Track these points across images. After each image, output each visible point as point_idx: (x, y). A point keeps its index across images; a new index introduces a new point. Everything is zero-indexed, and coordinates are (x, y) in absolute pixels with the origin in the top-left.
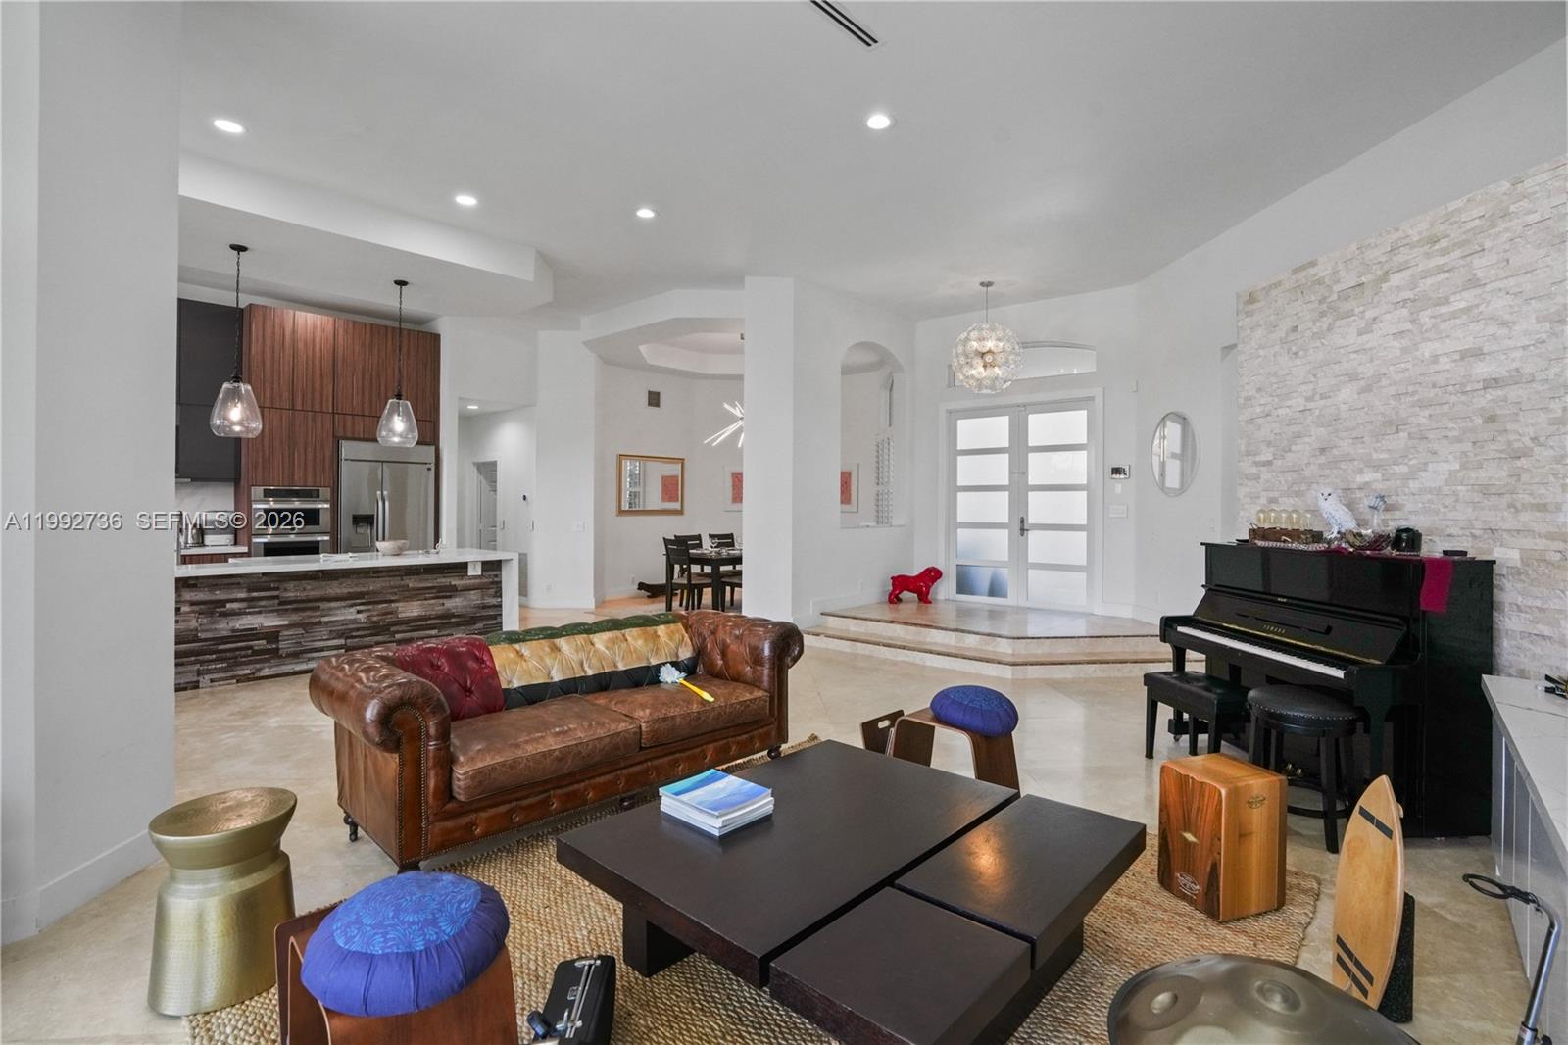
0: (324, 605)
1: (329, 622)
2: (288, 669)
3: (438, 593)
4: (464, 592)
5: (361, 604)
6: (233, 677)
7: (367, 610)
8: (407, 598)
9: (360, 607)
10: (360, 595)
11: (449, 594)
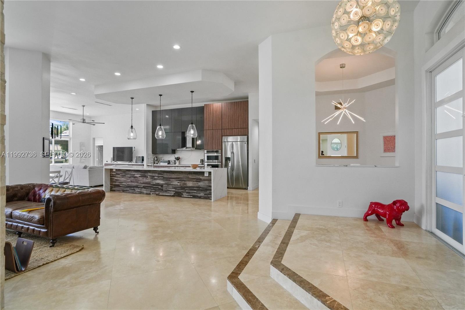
1: (172, 184)
2: (164, 194)
3: (197, 180)
4: (204, 181)
5: (179, 181)
6: (156, 194)
7: (180, 182)
8: (189, 181)
9: (179, 182)
10: (179, 178)
11: (199, 181)
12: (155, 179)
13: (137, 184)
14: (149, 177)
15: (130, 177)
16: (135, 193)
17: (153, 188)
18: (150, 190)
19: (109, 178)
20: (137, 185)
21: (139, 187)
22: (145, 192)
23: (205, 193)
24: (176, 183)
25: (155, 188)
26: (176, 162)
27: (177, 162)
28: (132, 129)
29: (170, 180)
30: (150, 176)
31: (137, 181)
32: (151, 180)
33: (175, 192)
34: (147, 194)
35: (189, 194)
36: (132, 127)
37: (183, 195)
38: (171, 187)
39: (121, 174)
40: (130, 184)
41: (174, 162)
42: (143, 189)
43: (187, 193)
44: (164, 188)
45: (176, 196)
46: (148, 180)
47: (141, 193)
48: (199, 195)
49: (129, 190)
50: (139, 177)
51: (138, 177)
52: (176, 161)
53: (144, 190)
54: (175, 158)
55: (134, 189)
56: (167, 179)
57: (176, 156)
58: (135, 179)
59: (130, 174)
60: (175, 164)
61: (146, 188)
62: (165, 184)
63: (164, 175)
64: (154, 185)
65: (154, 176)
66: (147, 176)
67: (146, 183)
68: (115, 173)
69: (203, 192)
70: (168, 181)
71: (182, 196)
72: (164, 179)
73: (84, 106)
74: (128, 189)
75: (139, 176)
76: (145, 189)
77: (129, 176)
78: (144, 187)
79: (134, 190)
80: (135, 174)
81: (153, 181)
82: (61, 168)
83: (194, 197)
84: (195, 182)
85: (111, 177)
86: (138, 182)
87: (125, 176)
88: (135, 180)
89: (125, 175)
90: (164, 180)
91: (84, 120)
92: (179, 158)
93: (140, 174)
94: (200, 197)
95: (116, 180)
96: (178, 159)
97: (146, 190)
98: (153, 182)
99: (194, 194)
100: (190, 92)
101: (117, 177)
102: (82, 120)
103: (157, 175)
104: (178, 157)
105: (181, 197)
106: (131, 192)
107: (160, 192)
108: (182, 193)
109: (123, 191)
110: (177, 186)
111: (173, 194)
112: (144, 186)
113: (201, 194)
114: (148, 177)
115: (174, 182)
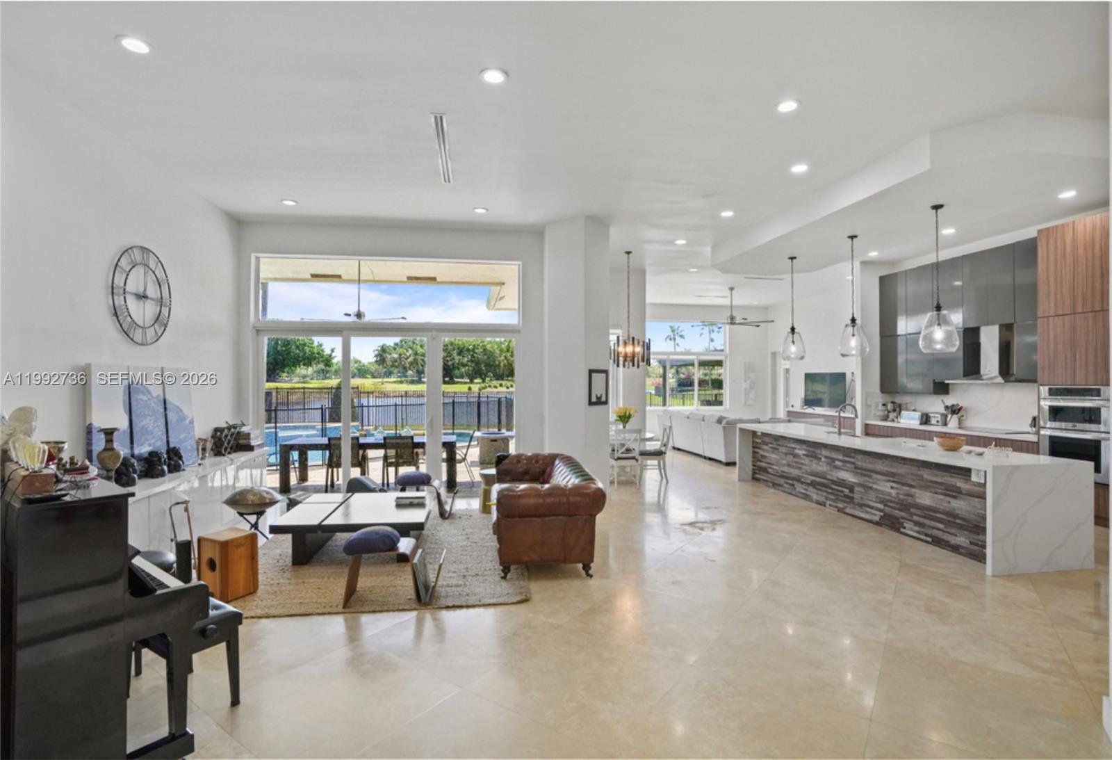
0: (875, 476)
1: (876, 489)
2: (857, 513)
3: (946, 489)
4: (968, 497)
5: (894, 482)
6: (837, 507)
7: (897, 488)
8: (921, 487)
9: (894, 485)
10: (893, 475)
11: (954, 494)
12: (836, 467)
13: (800, 474)
14: (823, 459)
15: (786, 454)
16: (795, 495)
17: (830, 491)
18: (825, 494)
19: (751, 449)
20: (799, 476)
21: (803, 480)
22: (815, 497)
23: (973, 539)
24: (885, 487)
25: (836, 493)
26: (948, 419)
27: (953, 421)
28: (793, 334)
29: (870, 477)
30: (826, 457)
31: (800, 466)
32: (828, 468)
33: (882, 514)
34: (818, 503)
35: (922, 530)
36: (793, 329)
37: (904, 528)
38: (872, 495)
39: (771, 443)
40: (786, 469)
41: (939, 419)
42: (811, 489)
43: (916, 523)
44: (856, 496)
45: (886, 525)
46: (821, 467)
47: (806, 497)
48: (954, 540)
49: (785, 485)
50: (804, 457)
51: (802, 456)
52: (949, 416)
53: (813, 492)
54: (947, 407)
55: (793, 485)
56: (864, 472)
57: (950, 400)
58: (795, 460)
59: (787, 446)
60: (945, 424)
61: (818, 487)
62: (860, 485)
63: (858, 460)
64: (834, 482)
65: (834, 460)
66: (820, 456)
67: (817, 473)
68: (760, 439)
69: (966, 533)
70: (867, 479)
71: (902, 530)
72: (857, 470)
73: (732, 289)
74: (782, 481)
75: (804, 455)
76: (815, 491)
77: (784, 450)
78: (813, 484)
79: (792, 487)
80: (795, 448)
81: (832, 471)
82: (688, 418)
83: (937, 542)
84: (941, 497)
85: (754, 447)
86: (800, 468)
87: (778, 449)
88: (796, 462)
89: (778, 447)
90: (857, 473)
91: (732, 318)
92: (960, 409)
93: (806, 450)
94: (955, 549)
95: (762, 456)
96: (955, 410)
97: (817, 494)
98: (831, 475)
99: (935, 532)
100: (930, 210)
101: (764, 450)
102: (729, 320)
103: (841, 457)
104: (953, 406)
105: (898, 530)
106: (787, 490)
107: (846, 505)
108: (902, 520)
109: (775, 485)
110: (888, 498)
111: (877, 518)
112: (812, 481)
113: (958, 539)
114: (820, 459)
115: (881, 483)
